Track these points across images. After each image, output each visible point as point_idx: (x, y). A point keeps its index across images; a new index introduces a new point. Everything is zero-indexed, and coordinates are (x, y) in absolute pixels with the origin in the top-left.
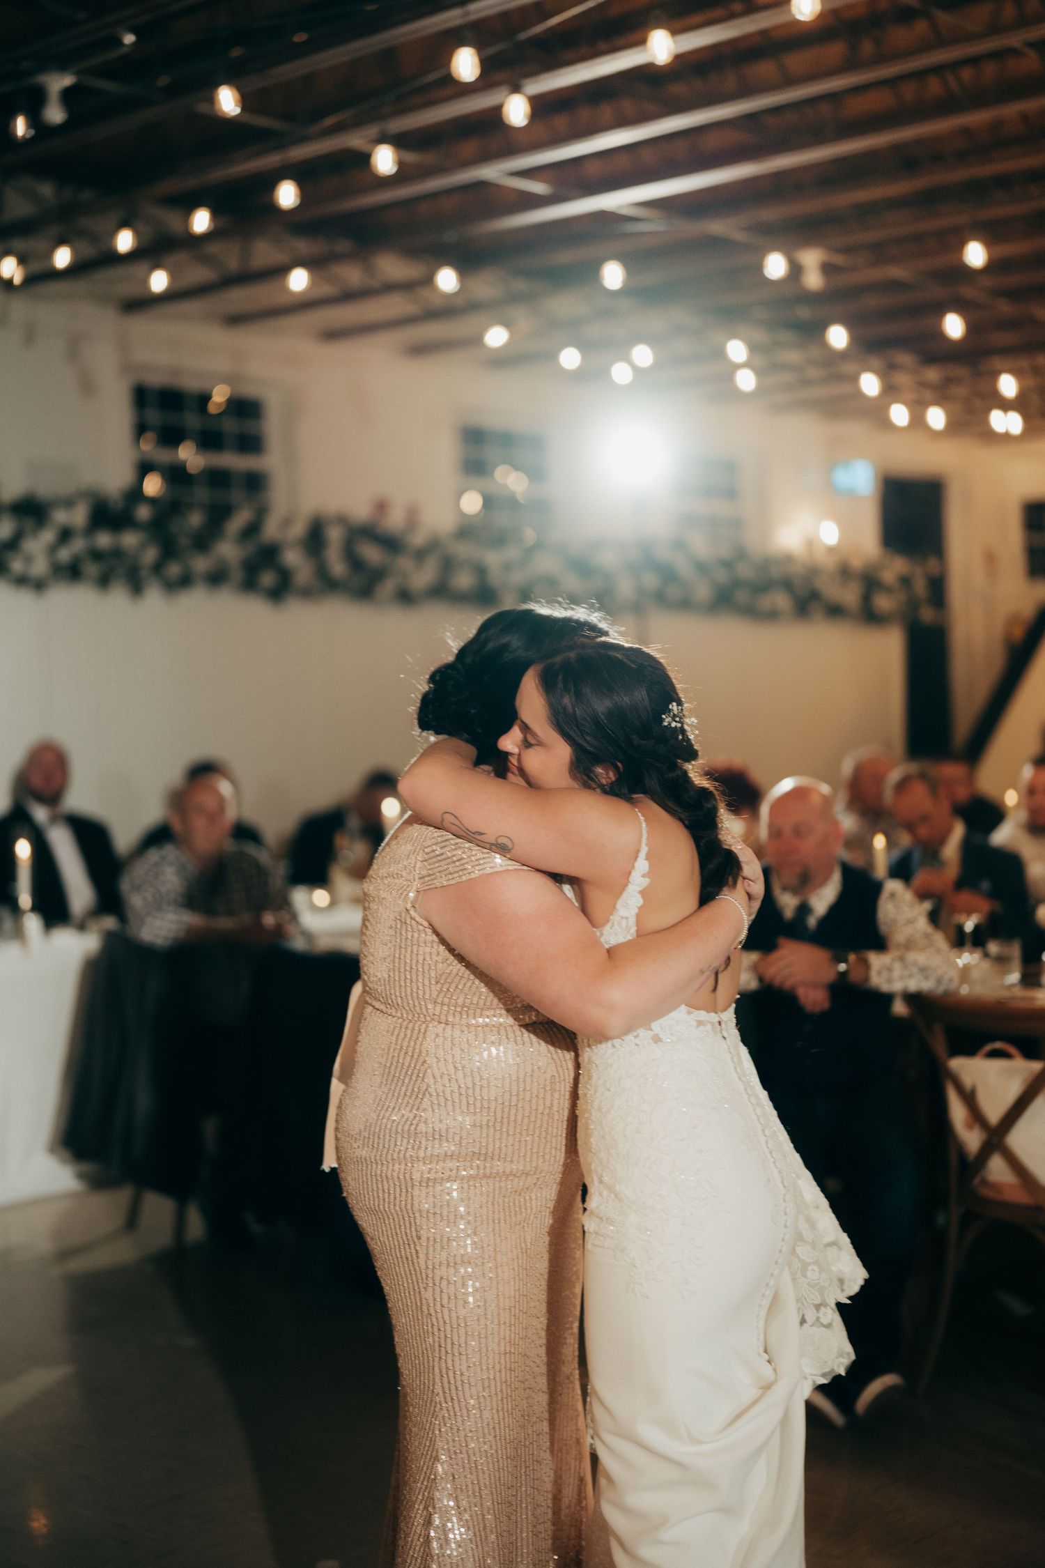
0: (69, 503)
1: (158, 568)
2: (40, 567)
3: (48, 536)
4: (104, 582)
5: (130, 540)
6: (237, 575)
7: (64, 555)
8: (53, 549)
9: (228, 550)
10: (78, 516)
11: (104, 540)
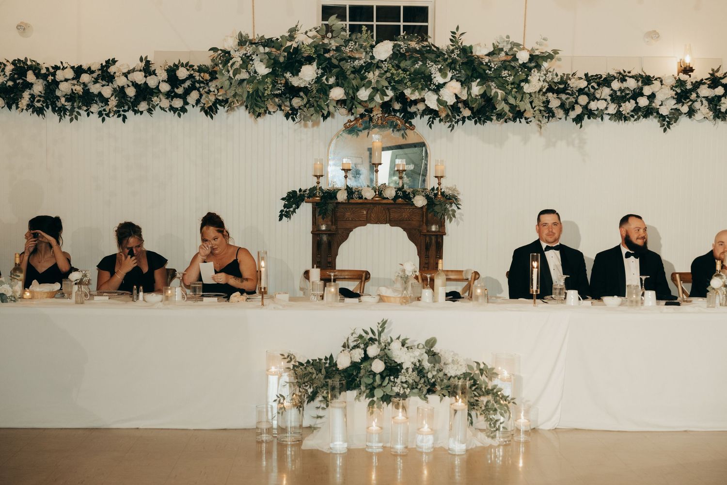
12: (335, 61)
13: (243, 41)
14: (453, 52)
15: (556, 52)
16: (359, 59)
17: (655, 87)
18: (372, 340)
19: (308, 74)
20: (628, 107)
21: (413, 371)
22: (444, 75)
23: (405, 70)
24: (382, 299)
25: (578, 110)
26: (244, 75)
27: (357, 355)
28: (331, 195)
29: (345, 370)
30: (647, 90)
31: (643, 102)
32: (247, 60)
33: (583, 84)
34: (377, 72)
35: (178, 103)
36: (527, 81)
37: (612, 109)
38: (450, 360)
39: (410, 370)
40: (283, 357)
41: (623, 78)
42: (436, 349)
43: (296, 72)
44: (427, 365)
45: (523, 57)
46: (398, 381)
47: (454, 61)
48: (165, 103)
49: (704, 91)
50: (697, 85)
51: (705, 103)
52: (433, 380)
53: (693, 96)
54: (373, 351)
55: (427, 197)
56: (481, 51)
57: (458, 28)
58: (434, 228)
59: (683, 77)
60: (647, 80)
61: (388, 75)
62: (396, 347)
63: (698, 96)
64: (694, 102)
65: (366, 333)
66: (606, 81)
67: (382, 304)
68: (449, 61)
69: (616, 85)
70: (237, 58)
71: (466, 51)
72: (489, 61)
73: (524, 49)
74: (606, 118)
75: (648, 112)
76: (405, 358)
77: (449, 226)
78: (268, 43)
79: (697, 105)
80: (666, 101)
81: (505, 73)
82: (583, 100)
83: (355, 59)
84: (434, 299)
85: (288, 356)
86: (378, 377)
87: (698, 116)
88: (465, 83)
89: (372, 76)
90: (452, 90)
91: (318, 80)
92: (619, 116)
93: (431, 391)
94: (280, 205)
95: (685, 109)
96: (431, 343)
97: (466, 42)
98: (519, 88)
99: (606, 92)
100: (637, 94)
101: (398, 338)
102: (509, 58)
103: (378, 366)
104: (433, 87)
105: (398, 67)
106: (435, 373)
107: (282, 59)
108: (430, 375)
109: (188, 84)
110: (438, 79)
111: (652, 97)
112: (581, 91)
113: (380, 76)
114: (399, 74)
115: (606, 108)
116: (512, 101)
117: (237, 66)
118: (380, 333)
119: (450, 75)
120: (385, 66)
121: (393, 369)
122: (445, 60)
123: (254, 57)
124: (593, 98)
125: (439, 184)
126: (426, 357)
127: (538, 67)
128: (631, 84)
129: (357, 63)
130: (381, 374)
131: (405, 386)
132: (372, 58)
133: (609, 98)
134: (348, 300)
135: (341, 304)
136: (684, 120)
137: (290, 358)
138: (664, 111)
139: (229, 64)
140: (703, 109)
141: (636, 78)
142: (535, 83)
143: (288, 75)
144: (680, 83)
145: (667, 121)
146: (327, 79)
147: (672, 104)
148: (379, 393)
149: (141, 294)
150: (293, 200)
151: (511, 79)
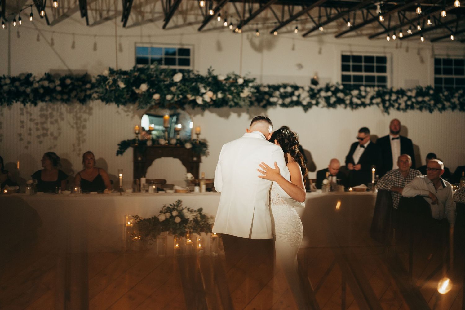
0: (410, 90)
1: (435, 105)
2: (403, 106)
3: (405, 98)
4: (421, 109)
5: (427, 99)
6: (459, 107)
7: (409, 103)
8: (406, 102)
9: (455, 100)
10: (413, 94)
11: (420, 99)
12: (156, 82)
13: (112, 72)
14: (209, 78)
15: (255, 79)
16: (167, 81)
17: (300, 91)
18: (174, 209)
19: (144, 87)
20: (288, 100)
21: (193, 222)
22: (206, 89)
23: (188, 86)
24: (176, 191)
25: (264, 102)
26: (114, 88)
27: (168, 215)
28: (143, 143)
29: (163, 222)
30: (297, 93)
31: (295, 98)
32: (115, 81)
33: (267, 89)
34: (175, 87)
35: (65, 97)
36: (242, 92)
37: (280, 102)
38: (209, 217)
39: (192, 221)
40: (133, 217)
41: (285, 86)
42: (204, 212)
43: (138, 87)
44: (199, 219)
45: (240, 81)
46: (187, 226)
47: (210, 82)
48: (59, 97)
49: (323, 94)
50: (320, 90)
51: (324, 99)
52: (203, 226)
53: (318, 96)
54: (175, 213)
55: (192, 144)
56: (222, 78)
57: (211, 67)
58: (195, 159)
59: (313, 87)
60: (296, 88)
61: (180, 89)
62: (185, 211)
63: (320, 96)
64: (318, 98)
65: (171, 205)
66: (277, 88)
67: (177, 194)
68: (208, 82)
69: (282, 90)
70: (111, 80)
71: (215, 78)
72: (226, 83)
73: (240, 77)
74: (278, 106)
75: (298, 103)
76: (190, 216)
77: (203, 158)
78: (125, 73)
79: (320, 100)
80: (305, 98)
81: (232, 88)
82: (267, 97)
83: (164, 81)
84: (200, 191)
85: (136, 217)
86: (178, 225)
87: (320, 105)
88: (215, 92)
89: (173, 89)
90: (209, 96)
91: (148, 90)
92: (283, 105)
93: (202, 231)
94: (117, 148)
95: (314, 102)
96: (200, 210)
97: (215, 73)
98: (239, 95)
99: (277, 93)
100: (292, 94)
101: (186, 208)
102: (234, 81)
103: (178, 220)
104: (200, 94)
105: (184, 85)
106: (203, 223)
107: (132, 81)
108: (201, 224)
109: (70, 87)
110: (203, 90)
111: (299, 96)
112: (266, 93)
113: (177, 89)
114: (185, 88)
115: (278, 101)
116: (236, 100)
117: (110, 84)
118: (177, 206)
119: (208, 88)
120: (179, 84)
121: (185, 221)
122: (206, 82)
123: (119, 80)
124: (271, 96)
125: (198, 137)
126: (199, 215)
127: (247, 86)
128: (289, 90)
129: (166, 83)
130: (179, 223)
131: (190, 228)
132: (173, 80)
133: (279, 96)
134: (160, 192)
135: (158, 194)
136: (314, 108)
137: (137, 217)
138: (305, 103)
139: (107, 83)
140: (322, 102)
141: (292, 87)
142: (246, 93)
143: (134, 88)
144: (311, 90)
145: (307, 108)
146: (153, 90)
147: (308, 99)
148: (179, 232)
149: (60, 191)
150: (124, 146)
151: (235, 91)
